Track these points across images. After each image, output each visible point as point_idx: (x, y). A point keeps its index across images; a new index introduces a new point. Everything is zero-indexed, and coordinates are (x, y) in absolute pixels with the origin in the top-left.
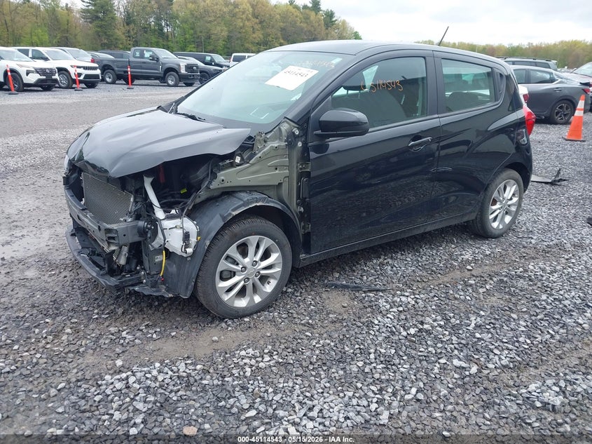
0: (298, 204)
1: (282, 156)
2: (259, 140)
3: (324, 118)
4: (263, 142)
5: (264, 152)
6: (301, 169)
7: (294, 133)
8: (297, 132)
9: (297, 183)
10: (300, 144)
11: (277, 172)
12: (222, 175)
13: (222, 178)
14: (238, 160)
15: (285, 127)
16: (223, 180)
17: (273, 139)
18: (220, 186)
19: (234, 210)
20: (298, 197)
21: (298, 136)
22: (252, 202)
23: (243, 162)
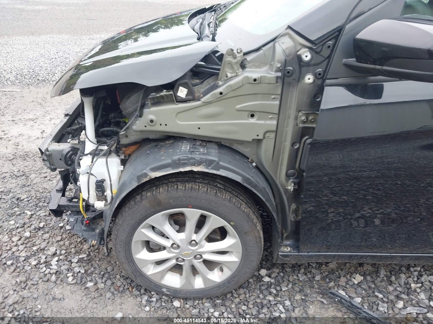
0: (288, 176)
1: (266, 95)
2: (230, 63)
3: (364, 35)
4: (237, 67)
5: (230, 86)
6: (304, 122)
7: (299, 58)
8: (306, 56)
9: (293, 144)
10: (309, 79)
11: (253, 120)
12: (151, 113)
13: (152, 117)
14: (182, 92)
15: (285, 45)
16: (152, 121)
17: (259, 64)
18: (149, 128)
19: (154, 170)
20: (291, 165)
21: (308, 64)
22: (184, 165)
23: (191, 97)
